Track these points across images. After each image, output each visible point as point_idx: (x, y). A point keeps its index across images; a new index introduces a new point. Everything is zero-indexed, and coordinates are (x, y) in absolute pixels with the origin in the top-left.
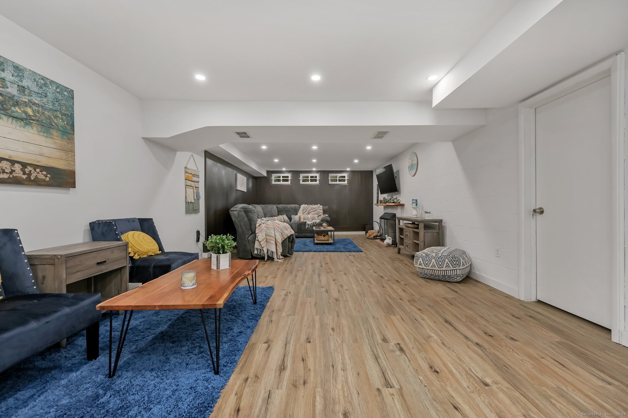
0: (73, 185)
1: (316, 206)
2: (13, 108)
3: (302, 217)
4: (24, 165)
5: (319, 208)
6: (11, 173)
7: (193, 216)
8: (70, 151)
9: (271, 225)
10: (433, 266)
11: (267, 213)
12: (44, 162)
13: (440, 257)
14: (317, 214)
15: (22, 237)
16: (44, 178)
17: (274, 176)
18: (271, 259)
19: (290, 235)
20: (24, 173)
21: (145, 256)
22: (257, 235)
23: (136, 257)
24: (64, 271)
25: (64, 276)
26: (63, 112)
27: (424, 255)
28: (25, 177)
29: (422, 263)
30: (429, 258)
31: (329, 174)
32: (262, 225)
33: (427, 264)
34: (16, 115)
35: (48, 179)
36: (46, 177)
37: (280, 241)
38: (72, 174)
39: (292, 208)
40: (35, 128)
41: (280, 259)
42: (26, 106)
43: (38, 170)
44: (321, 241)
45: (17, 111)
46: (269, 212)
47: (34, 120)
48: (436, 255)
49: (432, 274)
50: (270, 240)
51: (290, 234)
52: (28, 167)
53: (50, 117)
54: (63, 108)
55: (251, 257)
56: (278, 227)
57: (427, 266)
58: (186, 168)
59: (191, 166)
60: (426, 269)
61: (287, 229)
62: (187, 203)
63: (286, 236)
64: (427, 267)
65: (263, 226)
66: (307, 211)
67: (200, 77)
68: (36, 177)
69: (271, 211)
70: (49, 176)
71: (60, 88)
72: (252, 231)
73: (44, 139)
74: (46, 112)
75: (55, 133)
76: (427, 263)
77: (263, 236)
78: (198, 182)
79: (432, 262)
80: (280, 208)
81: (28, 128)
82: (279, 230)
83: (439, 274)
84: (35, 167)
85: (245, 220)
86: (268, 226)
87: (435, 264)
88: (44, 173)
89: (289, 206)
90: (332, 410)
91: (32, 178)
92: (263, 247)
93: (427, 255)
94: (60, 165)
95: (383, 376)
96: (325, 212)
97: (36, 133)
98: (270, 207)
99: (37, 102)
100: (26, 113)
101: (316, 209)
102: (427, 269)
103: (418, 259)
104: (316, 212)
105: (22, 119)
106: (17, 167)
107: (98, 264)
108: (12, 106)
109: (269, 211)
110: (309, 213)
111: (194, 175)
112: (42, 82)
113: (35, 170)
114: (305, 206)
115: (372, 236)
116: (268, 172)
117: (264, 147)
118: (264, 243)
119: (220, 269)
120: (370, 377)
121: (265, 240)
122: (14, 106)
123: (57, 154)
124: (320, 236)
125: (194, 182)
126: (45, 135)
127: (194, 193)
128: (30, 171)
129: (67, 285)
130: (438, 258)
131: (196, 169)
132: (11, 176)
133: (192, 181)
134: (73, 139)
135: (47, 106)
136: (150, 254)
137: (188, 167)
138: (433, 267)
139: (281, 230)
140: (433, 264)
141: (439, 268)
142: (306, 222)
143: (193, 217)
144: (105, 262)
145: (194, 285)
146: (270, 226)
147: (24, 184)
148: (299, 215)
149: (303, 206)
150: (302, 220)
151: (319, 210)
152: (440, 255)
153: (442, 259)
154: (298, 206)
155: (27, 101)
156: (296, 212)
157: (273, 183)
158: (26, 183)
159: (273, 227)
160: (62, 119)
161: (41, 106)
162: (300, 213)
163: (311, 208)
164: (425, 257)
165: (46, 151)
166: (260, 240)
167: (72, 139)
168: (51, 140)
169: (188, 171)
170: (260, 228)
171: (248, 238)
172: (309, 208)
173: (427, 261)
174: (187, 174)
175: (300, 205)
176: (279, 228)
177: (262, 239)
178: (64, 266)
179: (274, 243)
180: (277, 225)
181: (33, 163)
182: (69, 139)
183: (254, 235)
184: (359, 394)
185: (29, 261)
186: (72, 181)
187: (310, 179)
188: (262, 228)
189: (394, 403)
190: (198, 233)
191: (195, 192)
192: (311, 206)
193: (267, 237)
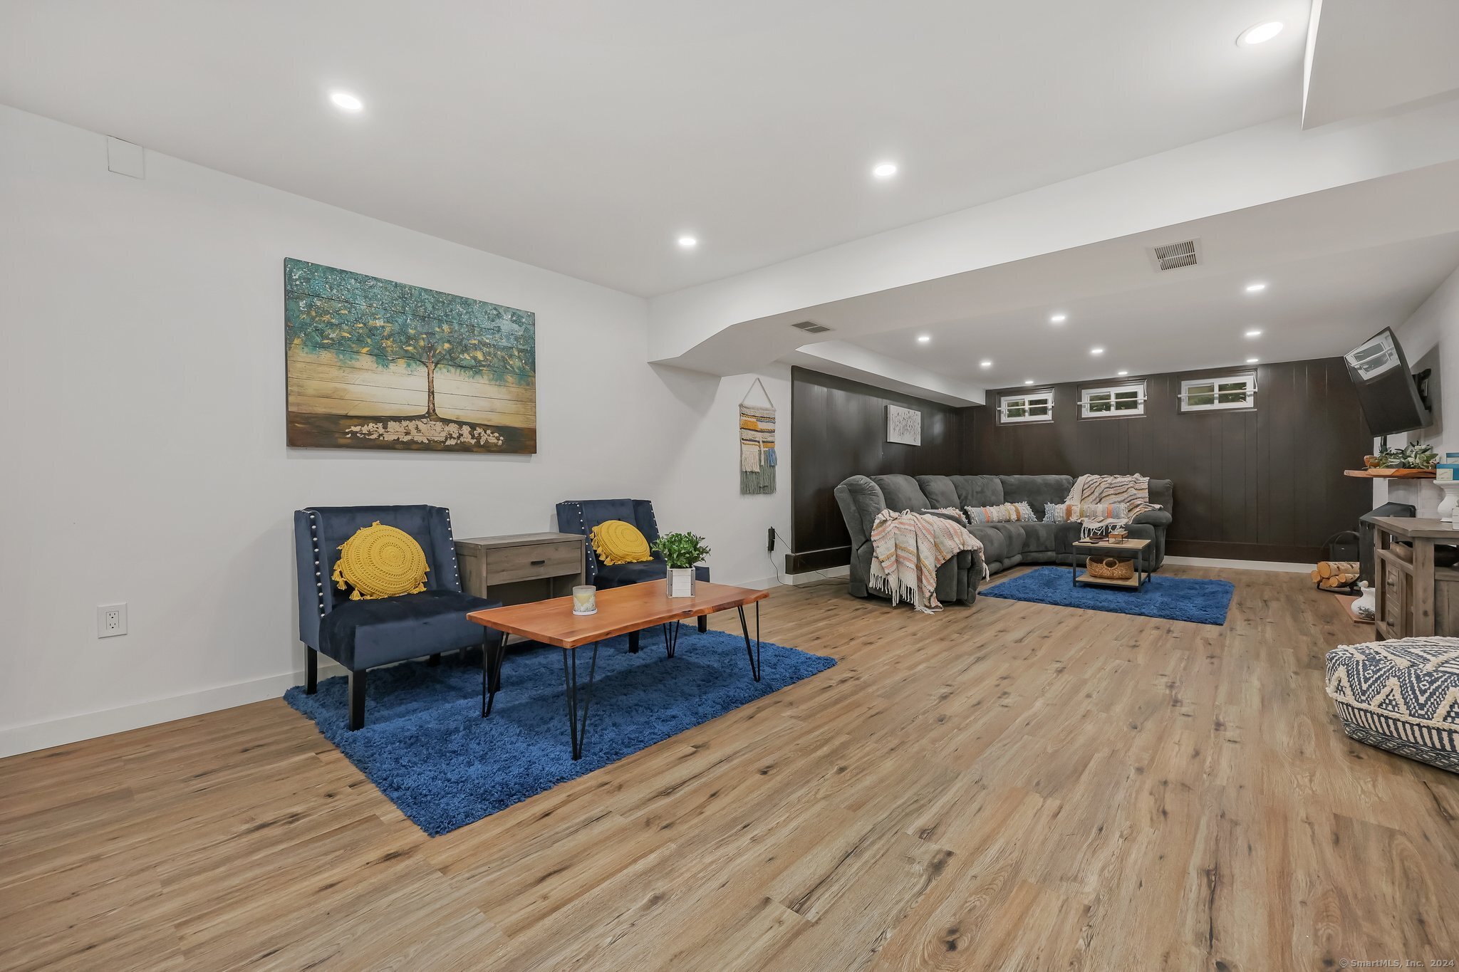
0: (533, 450)
1: (1128, 478)
2: (461, 356)
3: (1076, 509)
4: (473, 426)
5: (1138, 485)
6: (459, 438)
7: (760, 500)
8: (529, 401)
9: (910, 525)
10: (1388, 702)
11: (970, 497)
12: (497, 420)
13: (1429, 674)
14: (1126, 501)
15: (453, 519)
16: (495, 441)
17: (1005, 403)
18: (906, 604)
19: (959, 551)
20: (473, 437)
21: (619, 563)
22: (875, 545)
23: (608, 562)
24: (484, 567)
25: (484, 574)
26: (520, 347)
27: (1361, 657)
28: (473, 442)
29: (1347, 685)
30: (1375, 673)
31: (1182, 382)
32: (889, 523)
33: (1364, 693)
34: (464, 363)
35: (500, 442)
36: (499, 440)
37: (930, 563)
38: (533, 432)
39: (1047, 485)
40: (485, 377)
41: (930, 607)
42: (476, 349)
43: (489, 432)
44: (1101, 577)
45: (465, 358)
46: (975, 493)
47: (484, 366)
48: (1412, 666)
49: (1384, 734)
50: (905, 558)
51: (959, 548)
52: (477, 428)
53: (504, 357)
54: (520, 342)
55: (866, 595)
56: (928, 530)
57: (1363, 698)
58: (741, 406)
59: (757, 401)
60: (1360, 710)
61: (951, 537)
62: (745, 474)
63: (947, 553)
64: (1363, 701)
65: (890, 526)
66: (1096, 494)
67: (687, 242)
68: (487, 441)
69: (982, 492)
70: (502, 438)
71: (517, 317)
72: (865, 536)
73: (496, 389)
74: (499, 353)
75: (510, 378)
76: (1365, 687)
77: (888, 549)
78: (773, 431)
79: (1385, 691)
80: (1012, 485)
81: (478, 378)
82: (929, 536)
83: (1415, 738)
84: (485, 427)
85: (851, 511)
86: (902, 526)
87: (1398, 697)
88: (496, 435)
89: (1039, 479)
90: (650, 882)
91: (482, 444)
92: (887, 573)
93: (1373, 660)
94: (516, 422)
95: (814, 886)
96: (1154, 496)
97: (487, 382)
98: (979, 480)
99: (488, 341)
100: (475, 358)
101: (1127, 487)
102: (1366, 711)
103: (1334, 669)
104: (1125, 495)
105: (471, 368)
106: (466, 429)
107: (533, 563)
108: (460, 353)
109: (977, 492)
110: (1100, 500)
111: (761, 419)
112: (495, 312)
113: (485, 433)
114: (1089, 479)
115: (1334, 582)
116: (989, 394)
117: (924, 339)
118: (891, 565)
119: (673, 596)
120: (785, 873)
121: (893, 558)
122: (462, 352)
123: (512, 407)
124: (1095, 564)
125: (762, 431)
126: (498, 383)
127: (760, 454)
128: (480, 434)
129: (488, 586)
130: (1418, 677)
131: (768, 406)
132: (459, 442)
133: (757, 431)
134: (534, 384)
135: (500, 344)
136: (628, 560)
137: (746, 403)
138: (1390, 708)
139: (935, 537)
140: (1391, 697)
141: (1414, 716)
142: (1081, 524)
143: (759, 502)
144: (543, 562)
145: (587, 610)
146: (907, 527)
147: (473, 451)
148: (1068, 502)
149: (1082, 480)
150: (1073, 519)
151: (1135, 492)
152: (1429, 667)
153: (1431, 683)
154: (1067, 479)
155: (476, 342)
156: (1060, 494)
157: (1005, 419)
158: (475, 450)
159: (913, 529)
160: (519, 357)
161: (494, 345)
162: (1073, 500)
163: (1107, 485)
164: (1360, 667)
165: (498, 405)
166: (881, 558)
167: (532, 383)
168: (503, 390)
169: (746, 411)
170: (884, 531)
171: (857, 550)
172: (1103, 486)
173: (1366, 680)
174: (745, 418)
175: (1075, 476)
176: (930, 533)
177: (885, 556)
178: (484, 560)
179: (913, 566)
180: (926, 525)
181: (482, 423)
182: (528, 385)
183: (868, 543)
184: (723, 886)
185: (456, 549)
186: (532, 443)
187: (1117, 402)
188: (888, 529)
189: (761, 936)
190: (772, 533)
191: (762, 452)
192: (1109, 479)
193: (899, 552)
